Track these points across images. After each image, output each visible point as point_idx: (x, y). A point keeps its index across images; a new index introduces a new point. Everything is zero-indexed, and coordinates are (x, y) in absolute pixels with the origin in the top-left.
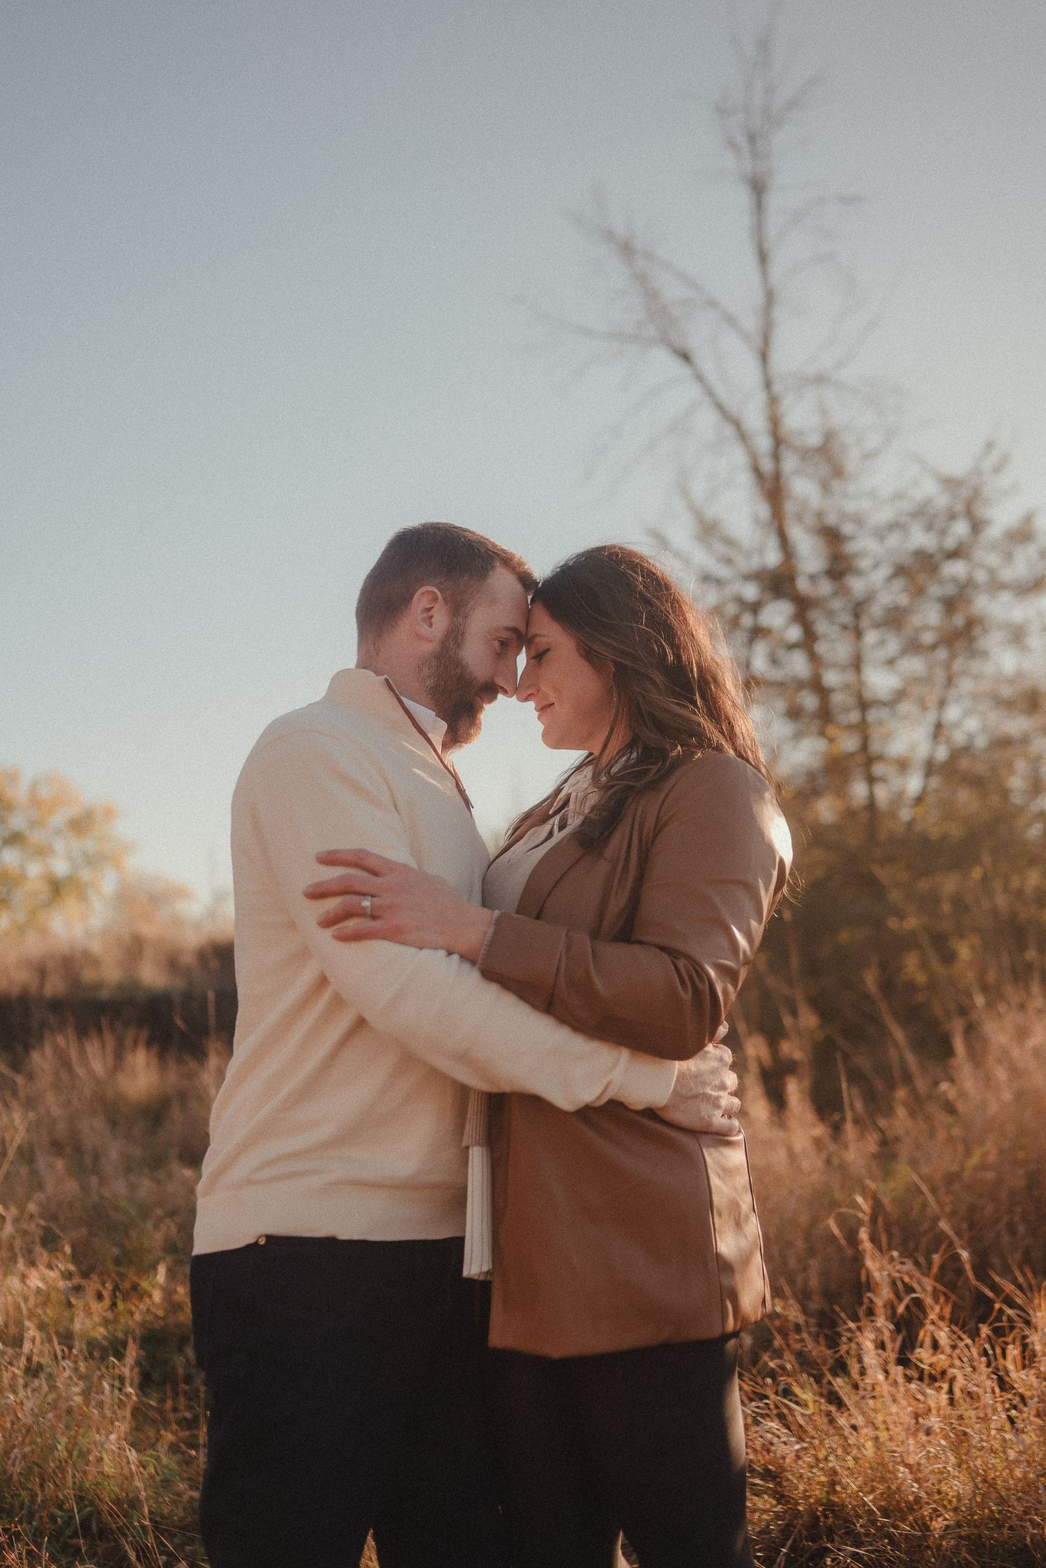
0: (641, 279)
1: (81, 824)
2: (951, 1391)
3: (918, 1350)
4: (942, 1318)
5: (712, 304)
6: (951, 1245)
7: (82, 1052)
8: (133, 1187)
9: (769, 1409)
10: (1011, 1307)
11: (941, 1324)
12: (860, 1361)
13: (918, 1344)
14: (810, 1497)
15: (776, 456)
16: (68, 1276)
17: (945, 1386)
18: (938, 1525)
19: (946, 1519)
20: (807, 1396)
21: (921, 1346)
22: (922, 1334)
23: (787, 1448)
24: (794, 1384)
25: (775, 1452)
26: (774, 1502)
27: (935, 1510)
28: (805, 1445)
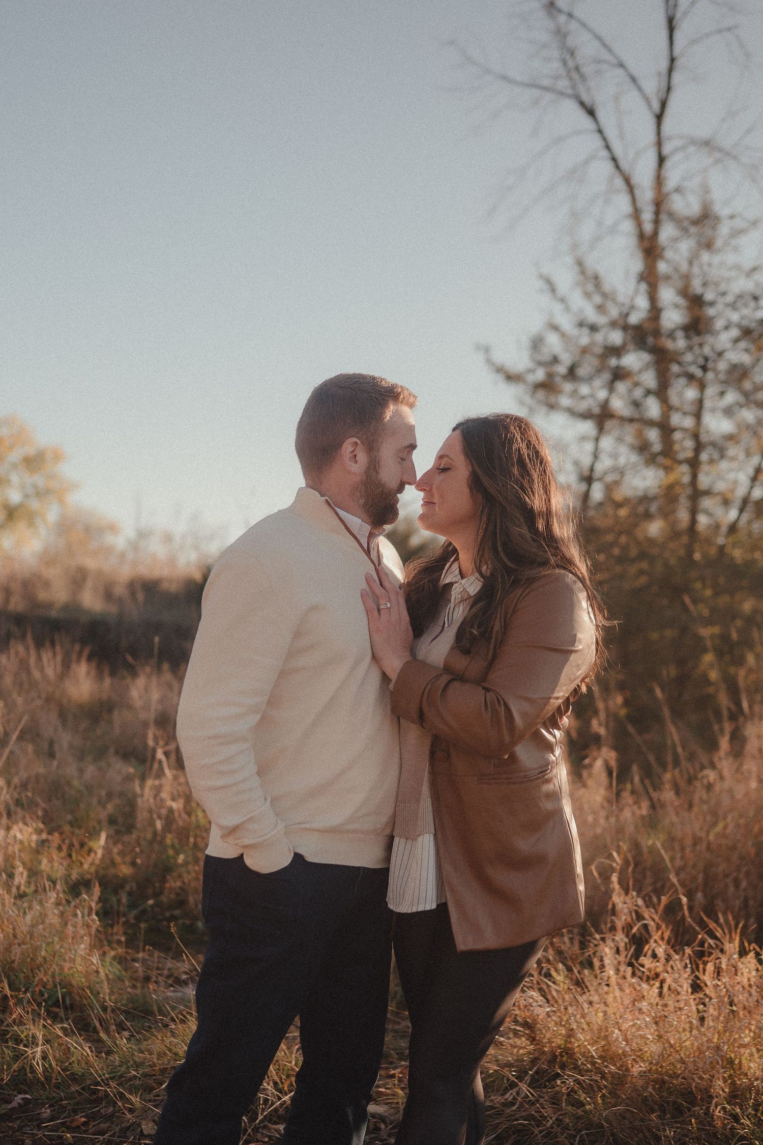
0: (561, 34)
1: (34, 462)
2: (661, 987)
3: (642, 958)
4: (662, 938)
5: (621, 65)
6: (676, 891)
7: (39, 658)
8: (81, 771)
9: (533, 983)
10: (712, 938)
11: (660, 942)
12: (602, 960)
13: (644, 953)
14: (553, 1042)
15: (657, 222)
16: (39, 832)
17: (657, 984)
18: (636, 1070)
19: (641, 1067)
20: (559, 978)
21: (645, 956)
22: (647, 947)
23: (541, 1011)
24: (552, 969)
25: (533, 1011)
26: (529, 1043)
27: (634, 1060)
28: (554, 1009)
